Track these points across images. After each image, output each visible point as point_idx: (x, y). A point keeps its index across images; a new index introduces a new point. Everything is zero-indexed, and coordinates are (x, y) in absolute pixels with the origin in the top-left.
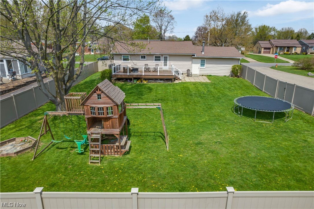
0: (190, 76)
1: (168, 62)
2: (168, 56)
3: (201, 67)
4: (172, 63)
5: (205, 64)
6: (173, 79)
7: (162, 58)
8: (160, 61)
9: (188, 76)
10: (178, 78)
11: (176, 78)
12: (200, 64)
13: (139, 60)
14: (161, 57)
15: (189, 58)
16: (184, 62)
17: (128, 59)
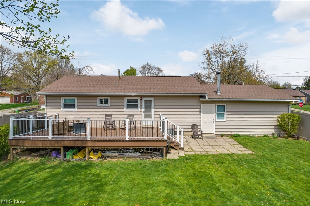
0: (198, 138)
1: (153, 110)
2: (152, 99)
3: (218, 119)
4: (161, 112)
5: (226, 114)
6: (165, 149)
7: (141, 103)
8: (137, 108)
9: (194, 137)
10: (175, 145)
11: (172, 145)
12: (215, 114)
13: (96, 107)
14: (139, 101)
15: (194, 102)
16: (185, 109)
17: (74, 105)
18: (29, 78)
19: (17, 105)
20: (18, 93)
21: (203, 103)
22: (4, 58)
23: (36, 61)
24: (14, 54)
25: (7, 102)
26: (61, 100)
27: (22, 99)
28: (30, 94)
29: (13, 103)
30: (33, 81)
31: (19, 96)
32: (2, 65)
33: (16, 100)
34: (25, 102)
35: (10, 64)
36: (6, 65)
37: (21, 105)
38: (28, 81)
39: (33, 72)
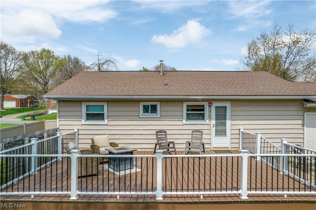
7: (210, 111)
13: (138, 118)
14: (207, 108)
15: (293, 109)
16: (279, 121)
17: (103, 114)
18: (36, 80)
19: (23, 109)
20: (24, 97)
21: (309, 111)
22: (8, 58)
23: (43, 62)
24: (18, 53)
25: (13, 107)
26: (81, 107)
27: (29, 103)
28: (37, 98)
29: (19, 108)
30: (41, 84)
31: (26, 100)
32: (6, 66)
33: (23, 104)
34: (32, 106)
35: (15, 65)
36: (11, 65)
37: (27, 110)
38: (34, 84)
39: (40, 73)
